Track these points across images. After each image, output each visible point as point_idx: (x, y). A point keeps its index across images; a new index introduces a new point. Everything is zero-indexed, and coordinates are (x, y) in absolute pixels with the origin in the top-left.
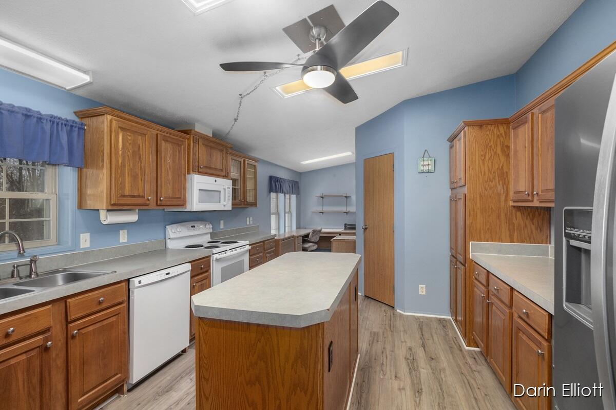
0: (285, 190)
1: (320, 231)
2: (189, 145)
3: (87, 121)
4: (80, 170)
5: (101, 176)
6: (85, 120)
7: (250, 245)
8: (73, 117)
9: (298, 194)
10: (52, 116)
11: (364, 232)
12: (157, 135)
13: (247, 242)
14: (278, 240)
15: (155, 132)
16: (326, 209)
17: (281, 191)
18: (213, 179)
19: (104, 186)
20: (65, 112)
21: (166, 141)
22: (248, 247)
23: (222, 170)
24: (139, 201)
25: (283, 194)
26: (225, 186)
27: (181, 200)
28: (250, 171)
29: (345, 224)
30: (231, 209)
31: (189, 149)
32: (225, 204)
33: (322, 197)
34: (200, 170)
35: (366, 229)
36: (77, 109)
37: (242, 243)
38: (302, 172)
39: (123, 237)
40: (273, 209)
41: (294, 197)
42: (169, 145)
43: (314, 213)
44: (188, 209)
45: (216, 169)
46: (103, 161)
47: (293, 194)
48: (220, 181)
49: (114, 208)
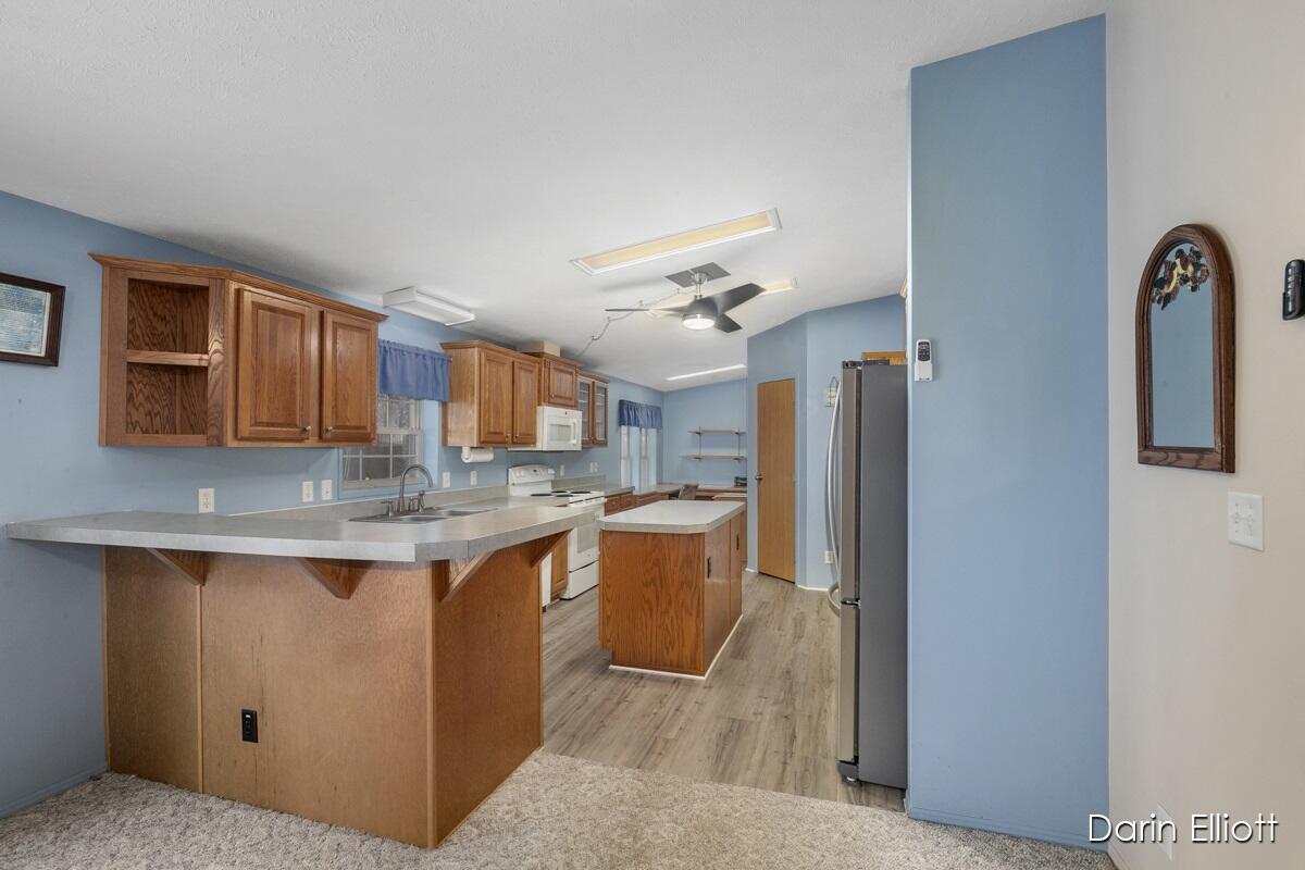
0: (641, 422)
1: (696, 487)
2: (540, 370)
3: (453, 352)
4: (444, 405)
5: (470, 412)
6: (450, 351)
7: (606, 497)
8: (439, 350)
9: (659, 427)
10: (417, 349)
11: (759, 484)
12: (513, 363)
13: (602, 494)
14: (636, 496)
15: (512, 359)
16: (705, 452)
17: (636, 423)
18: (562, 411)
19: (473, 422)
20: (431, 344)
21: (520, 368)
22: (604, 500)
23: (571, 399)
24: (498, 438)
25: (638, 429)
26: (575, 418)
27: (530, 438)
28: (599, 395)
29: (737, 478)
30: (580, 449)
31: (540, 375)
32: (574, 442)
33: (699, 433)
34: (552, 400)
35: (760, 479)
36: (443, 341)
37: (595, 493)
38: (665, 390)
39: (473, 479)
40: (624, 453)
41: (653, 432)
42: (523, 373)
43: (687, 458)
44: (539, 447)
45: (566, 398)
46: (473, 395)
47: (652, 427)
48: (570, 412)
49: (483, 445)
